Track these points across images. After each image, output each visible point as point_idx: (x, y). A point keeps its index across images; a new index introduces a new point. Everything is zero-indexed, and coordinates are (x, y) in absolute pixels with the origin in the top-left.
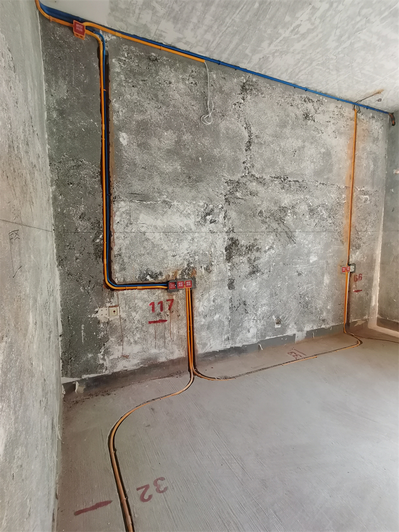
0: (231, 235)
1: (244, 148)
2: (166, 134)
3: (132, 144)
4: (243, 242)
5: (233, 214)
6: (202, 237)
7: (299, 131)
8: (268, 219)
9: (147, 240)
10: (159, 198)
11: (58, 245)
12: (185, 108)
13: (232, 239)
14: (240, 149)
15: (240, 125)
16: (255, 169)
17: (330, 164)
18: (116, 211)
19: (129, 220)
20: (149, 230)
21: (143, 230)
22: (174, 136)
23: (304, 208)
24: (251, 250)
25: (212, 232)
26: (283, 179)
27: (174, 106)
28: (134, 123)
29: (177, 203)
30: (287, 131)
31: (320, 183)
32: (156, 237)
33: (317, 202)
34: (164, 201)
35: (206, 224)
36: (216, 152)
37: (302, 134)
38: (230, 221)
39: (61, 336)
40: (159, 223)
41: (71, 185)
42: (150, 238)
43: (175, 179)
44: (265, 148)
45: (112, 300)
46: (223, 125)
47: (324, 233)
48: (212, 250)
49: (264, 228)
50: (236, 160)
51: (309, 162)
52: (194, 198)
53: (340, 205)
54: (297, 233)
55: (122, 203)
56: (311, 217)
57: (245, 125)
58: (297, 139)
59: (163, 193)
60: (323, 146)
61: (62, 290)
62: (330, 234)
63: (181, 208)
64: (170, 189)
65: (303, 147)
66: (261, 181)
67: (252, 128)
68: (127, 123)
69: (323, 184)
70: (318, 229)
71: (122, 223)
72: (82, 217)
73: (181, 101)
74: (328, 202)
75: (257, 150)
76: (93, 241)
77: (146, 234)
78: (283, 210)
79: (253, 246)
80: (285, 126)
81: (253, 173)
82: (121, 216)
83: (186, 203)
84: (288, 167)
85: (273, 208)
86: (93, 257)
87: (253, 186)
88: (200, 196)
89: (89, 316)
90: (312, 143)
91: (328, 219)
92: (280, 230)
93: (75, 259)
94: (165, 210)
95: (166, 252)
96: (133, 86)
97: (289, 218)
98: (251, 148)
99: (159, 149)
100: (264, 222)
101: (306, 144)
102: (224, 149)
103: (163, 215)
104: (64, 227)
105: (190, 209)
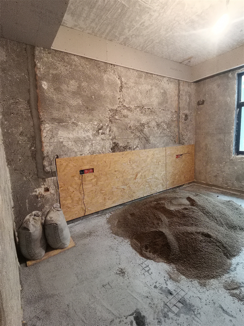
0: (114, 141)
1: (118, 90)
2: (71, 82)
3: (51, 88)
4: (121, 145)
5: (114, 129)
6: (97, 143)
7: (148, 80)
8: (134, 131)
9: (64, 146)
10: (70, 121)
11: (6, 153)
12: (82, 66)
13: (115, 143)
14: (116, 91)
15: (115, 77)
16: (125, 102)
17: (166, 99)
18: (44, 130)
19: (52, 135)
20: (65, 141)
21: (61, 140)
22: (77, 83)
23: (153, 124)
24: (126, 149)
25: (103, 140)
26: (141, 108)
27: (75, 65)
28: (51, 75)
29: (81, 124)
30: (142, 80)
31: (162, 109)
32: (69, 144)
33: (161, 120)
34: (73, 123)
35: (99, 135)
36: (102, 92)
37: (150, 82)
38: (113, 133)
39: (13, 208)
40: (71, 136)
41: (12, 115)
42: (66, 145)
43: (79, 109)
44: (130, 90)
45: (45, 183)
46: (105, 77)
47: (165, 137)
48: (104, 150)
49: (132, 136)
50: (114, 97)
51: (155, 98)
52: (91, 120)
53: (173, 121)
54: (151, 138)
55: (47, 125)
56: (158, 129)
57: (118, 77)
58: (148, 85)
59: (72, 118)
60: (162, 88)
61: (11, 180)
62: (169, 138)
63: (84, 126)
64: (76, 115)
65: (152, 89)
66: (129, 109)
67: (122, 78)
68: (46, 76)
69: (163, 110)
70: (162, 135)
71: (48, 137)
72: (21, 134)
73: (79, 62)
74: (167, 120)
75: (126, 91)
76: (30, 148)
77: (63, 143)
78: (143, 125)
79: (127, 146)
80: (141, 78)
81: (125, 105)
82: (47, 132)
83: (86, 123)
84: (144, 101)
85: (137, 124)
86: (31, 158)
87: (125, 112)
88: (95, 119)
89: (31, 194)
90: (156, 87)
91: (167, 129)
92: (141, 136)
93: (18, 160)
94: (74, 128)
95: (76, 153)
96: (49, 53)
97: (146, 130)
98: (122, 90)
99: (68, 91)
100: (132, 133)
101: (153, 87)
102: (107, 91)
103: (73, 131)
104: (10, 141)
105: (89, 127)
